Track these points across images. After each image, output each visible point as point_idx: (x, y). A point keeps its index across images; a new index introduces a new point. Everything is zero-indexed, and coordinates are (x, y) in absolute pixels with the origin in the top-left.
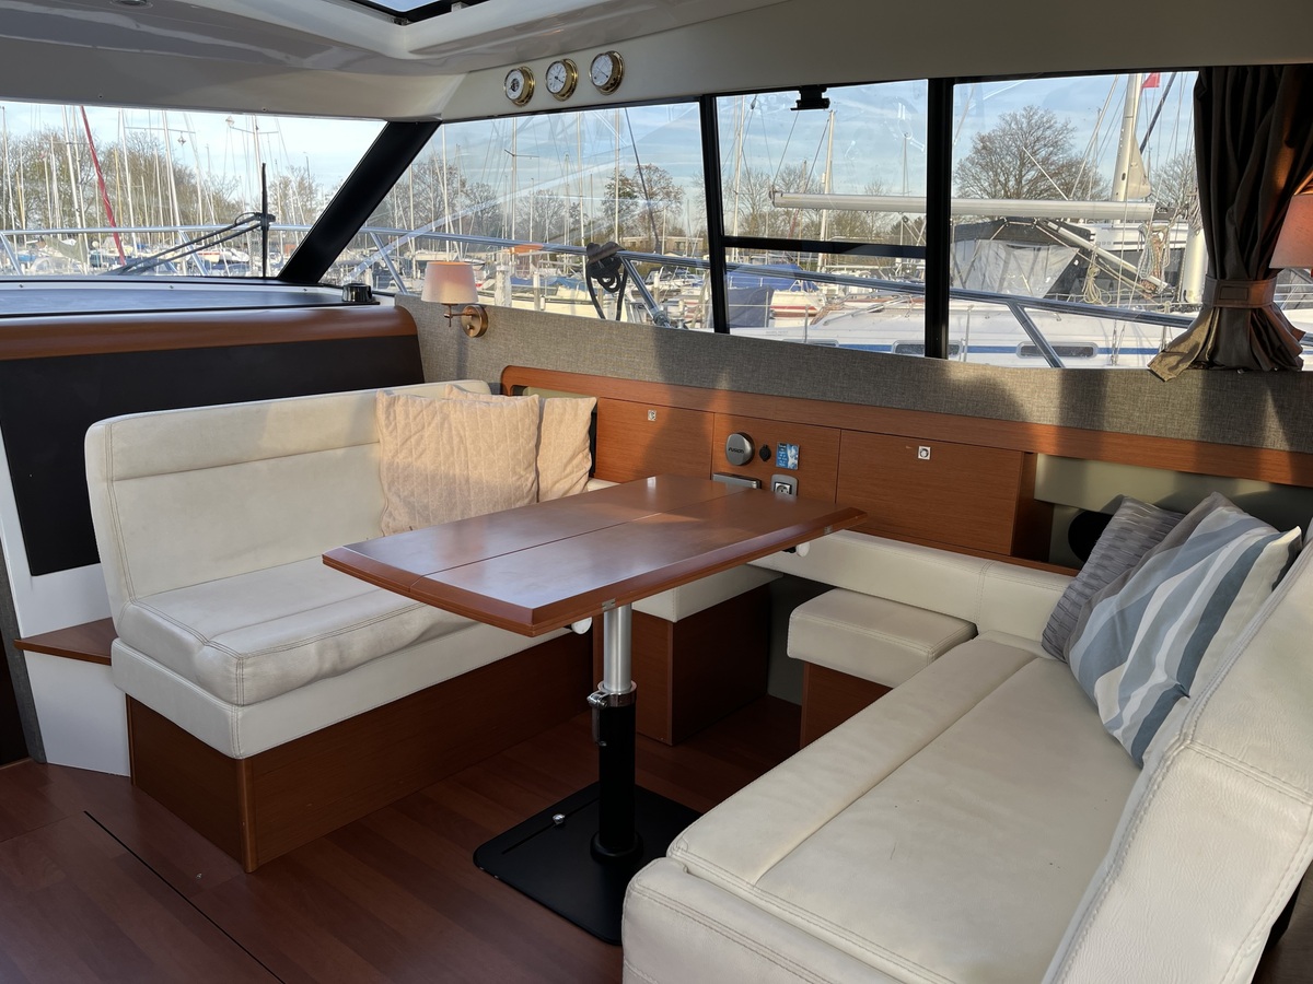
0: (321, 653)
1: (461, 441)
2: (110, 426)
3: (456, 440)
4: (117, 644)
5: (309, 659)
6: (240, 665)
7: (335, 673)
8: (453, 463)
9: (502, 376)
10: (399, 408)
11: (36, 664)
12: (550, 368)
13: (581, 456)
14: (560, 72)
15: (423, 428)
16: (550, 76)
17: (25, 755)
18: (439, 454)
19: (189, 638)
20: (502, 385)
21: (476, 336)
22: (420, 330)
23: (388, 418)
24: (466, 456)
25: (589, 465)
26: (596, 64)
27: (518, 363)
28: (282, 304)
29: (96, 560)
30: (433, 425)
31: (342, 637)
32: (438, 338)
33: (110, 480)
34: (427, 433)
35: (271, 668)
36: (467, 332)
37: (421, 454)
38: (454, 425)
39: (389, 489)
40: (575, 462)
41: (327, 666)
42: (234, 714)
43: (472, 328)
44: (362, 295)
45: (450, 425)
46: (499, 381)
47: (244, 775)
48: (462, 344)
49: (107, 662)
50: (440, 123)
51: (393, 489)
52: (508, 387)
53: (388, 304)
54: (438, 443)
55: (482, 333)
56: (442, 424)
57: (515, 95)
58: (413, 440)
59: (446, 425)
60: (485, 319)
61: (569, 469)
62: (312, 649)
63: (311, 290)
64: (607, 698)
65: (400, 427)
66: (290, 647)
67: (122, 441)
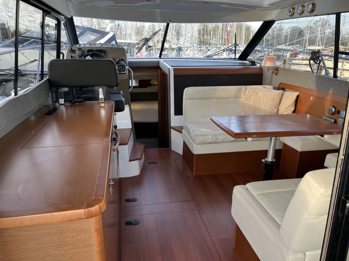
0: (212, 138)
1: (260, 99)
2: (187, 90)
3: (259, 99)
4: (183, 130)
5: (210, 139)
6: (197, 136)
7: (214, 143)
8: (257, 105)
9: (279, 85)
10: (247, 90)
11: (172, 131)
12: (290, 84)
13: (291, 107)
14: (300, 8)
15: (252, 96)
16: (298, 9)
17: (169, 147)
18: (254, 102)
19: (191, 130)
20: (279, 87)
21: (275, 74)
22: (264, 72)
23: (244, 92)
24: (260, 103)
25: (293, 109)
26: (309, 6)
27: (283, 82)
28: (237, 65)
29: (182, 115)
30: (254, 95)
31: (217, 136)
32: (267, 75)
33: (186, 99)
34: (252, 97)
35: (202, 138)
36: (273, 73)
37: (250, 101)
38: (259, 96)
39: (241, 108)
40: (289, 108)
41: (213, 141)
42: (195, 145)
43: (274, 72)
44: (253, 63)
45: (258, 96)
46: (278, 86)
47: (194, 157)
48: (272, 76)
49: (181, 133)
50: (276, 21)
51: (242, 109)
52: (280, 88)
53: (258, 65)
54: (254, 99)
55: (276, 74)
56: (256, 95)
57: (290, 14)
58: (249, 98)
59: (257, 96)
60: (278, 70)
61: (287, 110)
62: (211, 137)
63: (243, 62)
64: (266, 161)
65: (246, 95)
66: (206, 135)
67: (188, 92)
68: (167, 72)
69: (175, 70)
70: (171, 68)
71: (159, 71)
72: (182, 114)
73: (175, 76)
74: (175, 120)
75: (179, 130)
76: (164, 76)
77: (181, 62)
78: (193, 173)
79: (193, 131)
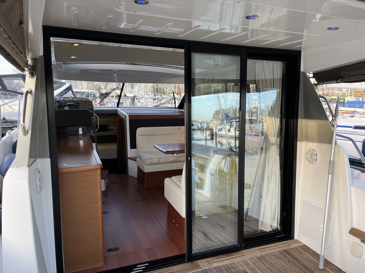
0: (156, 160)
2: (139, 129)
4: (137, 158)
5: (155, 161)
6: (146, 160)
7: (158, 164)
11: (129, 161)
17: (127, 174)
19: (142, 156)
23: (179, 131)
28: (177, 112)
31: (159, 159)
33: (138, 136)
35: (150, 161)
41: (157, 162)
42: (145, 166)
47: (146, 175)
49: (136, 161)
58: (182, 134)
62: (155, 160)
66: (153, 159)
67: (140, 131)
68: (124, 118)
69: (130, 116)
70: (127, 115)
71: (117, 117)
72: (136, 148)
73: (130, 121)
74: (131, 152)
75: (134, 159)
76: (121, 120)
77: (134, 111)
78: (144, 187)
79: (144, 157)
